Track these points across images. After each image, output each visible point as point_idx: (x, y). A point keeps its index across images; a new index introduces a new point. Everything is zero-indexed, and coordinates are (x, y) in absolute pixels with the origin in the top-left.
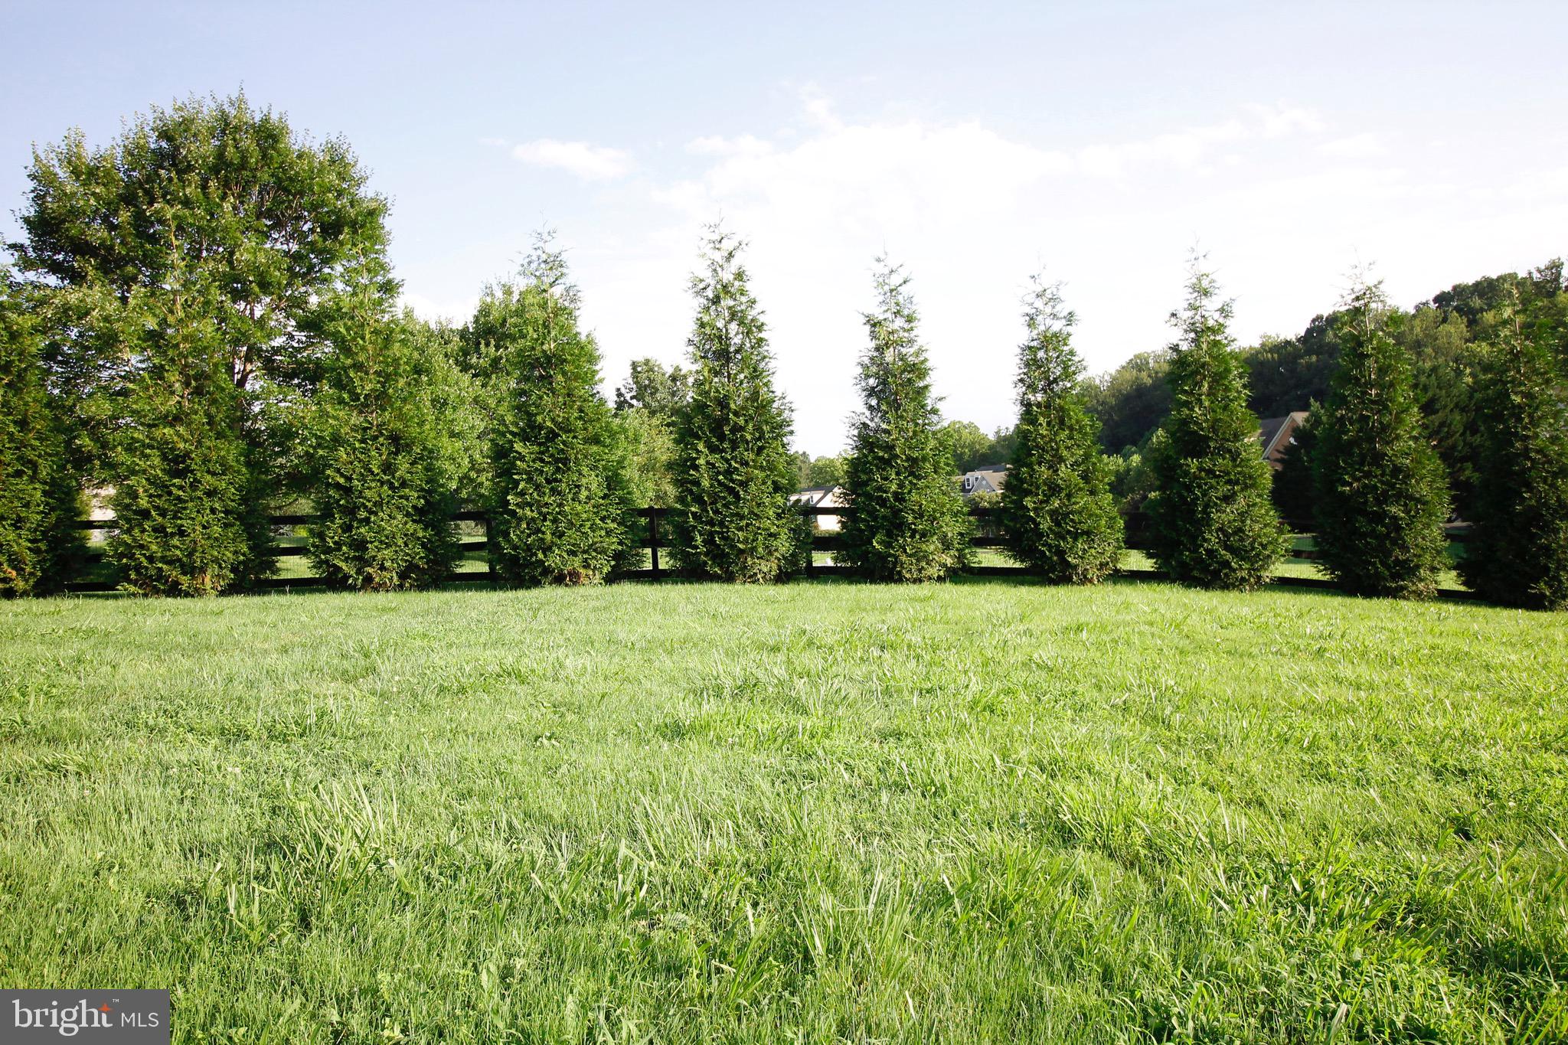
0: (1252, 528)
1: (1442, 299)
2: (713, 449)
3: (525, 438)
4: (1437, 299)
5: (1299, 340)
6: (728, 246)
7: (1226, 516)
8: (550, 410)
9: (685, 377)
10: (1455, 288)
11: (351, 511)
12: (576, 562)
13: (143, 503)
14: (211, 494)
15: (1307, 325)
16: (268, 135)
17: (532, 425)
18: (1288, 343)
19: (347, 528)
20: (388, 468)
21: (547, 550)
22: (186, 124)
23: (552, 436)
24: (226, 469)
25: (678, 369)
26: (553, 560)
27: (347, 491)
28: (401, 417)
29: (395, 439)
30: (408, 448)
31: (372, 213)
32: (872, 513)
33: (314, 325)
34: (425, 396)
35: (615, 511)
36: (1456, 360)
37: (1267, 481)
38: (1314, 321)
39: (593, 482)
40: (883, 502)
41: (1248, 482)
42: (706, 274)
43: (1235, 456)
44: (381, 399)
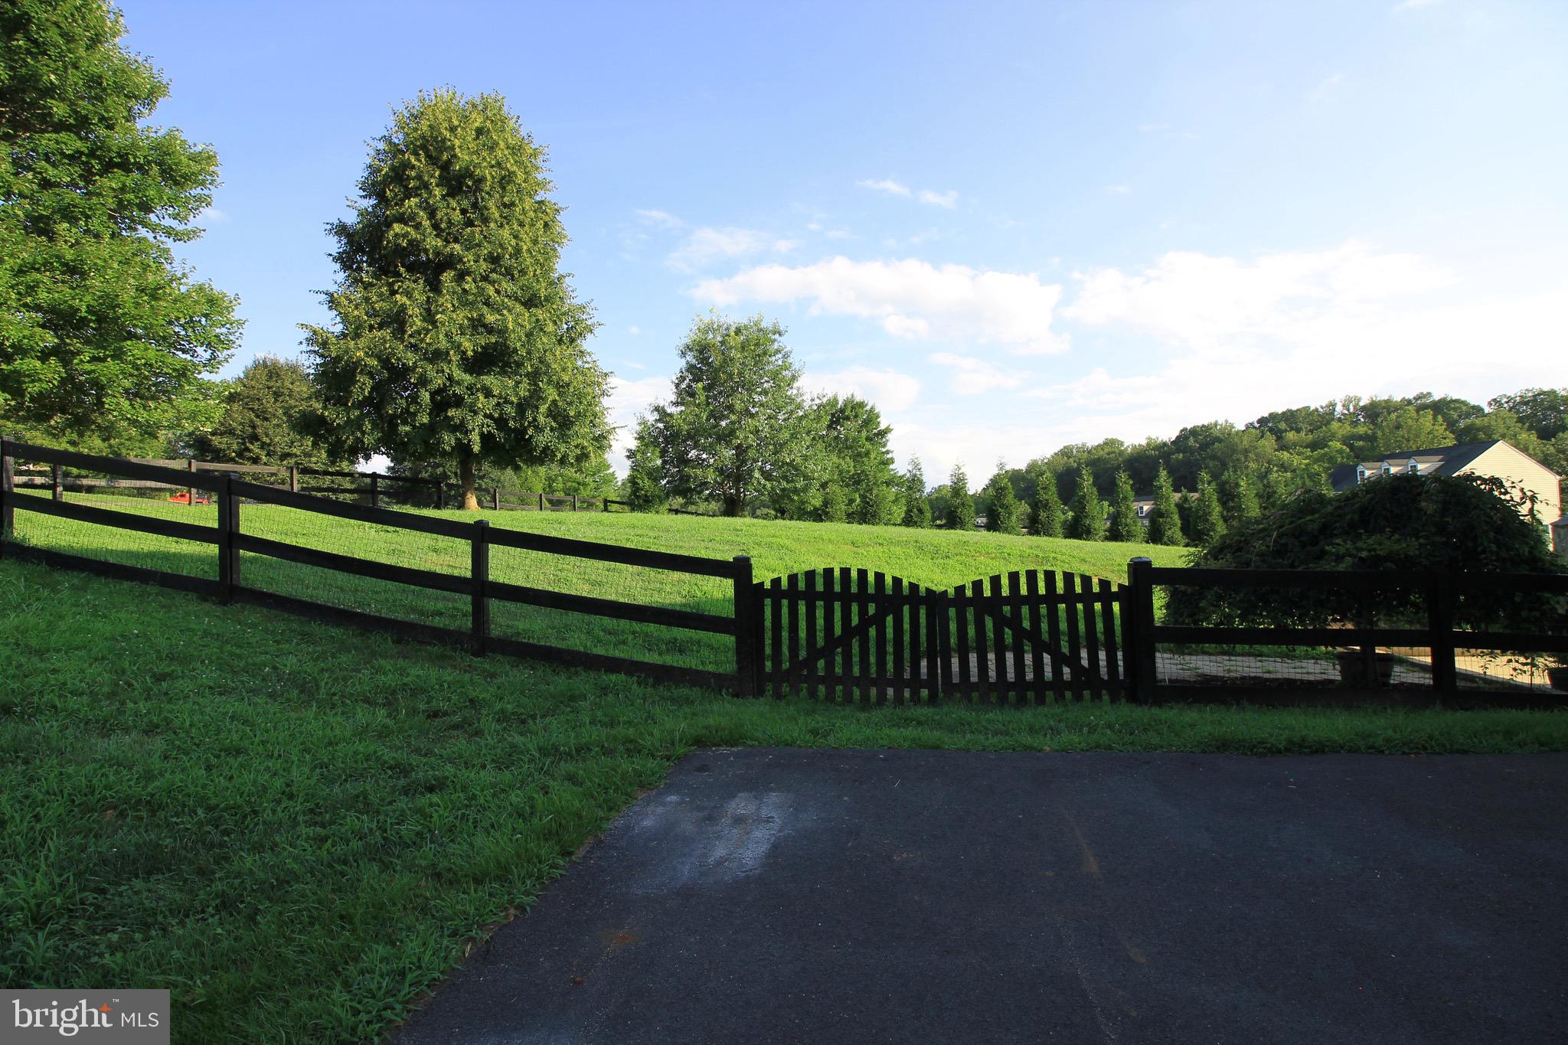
0: (1175, 536)
1: (1262, 421)
4: (1259, 421)
5: (1172, 442)
7: (1169, 533)
10: (1271, 415)
15: (1177, 433)
18: (1165, 444)
36: (1269, 462)
37: (1179, 525)
38: (1181, 431)
41: (1175, 525)
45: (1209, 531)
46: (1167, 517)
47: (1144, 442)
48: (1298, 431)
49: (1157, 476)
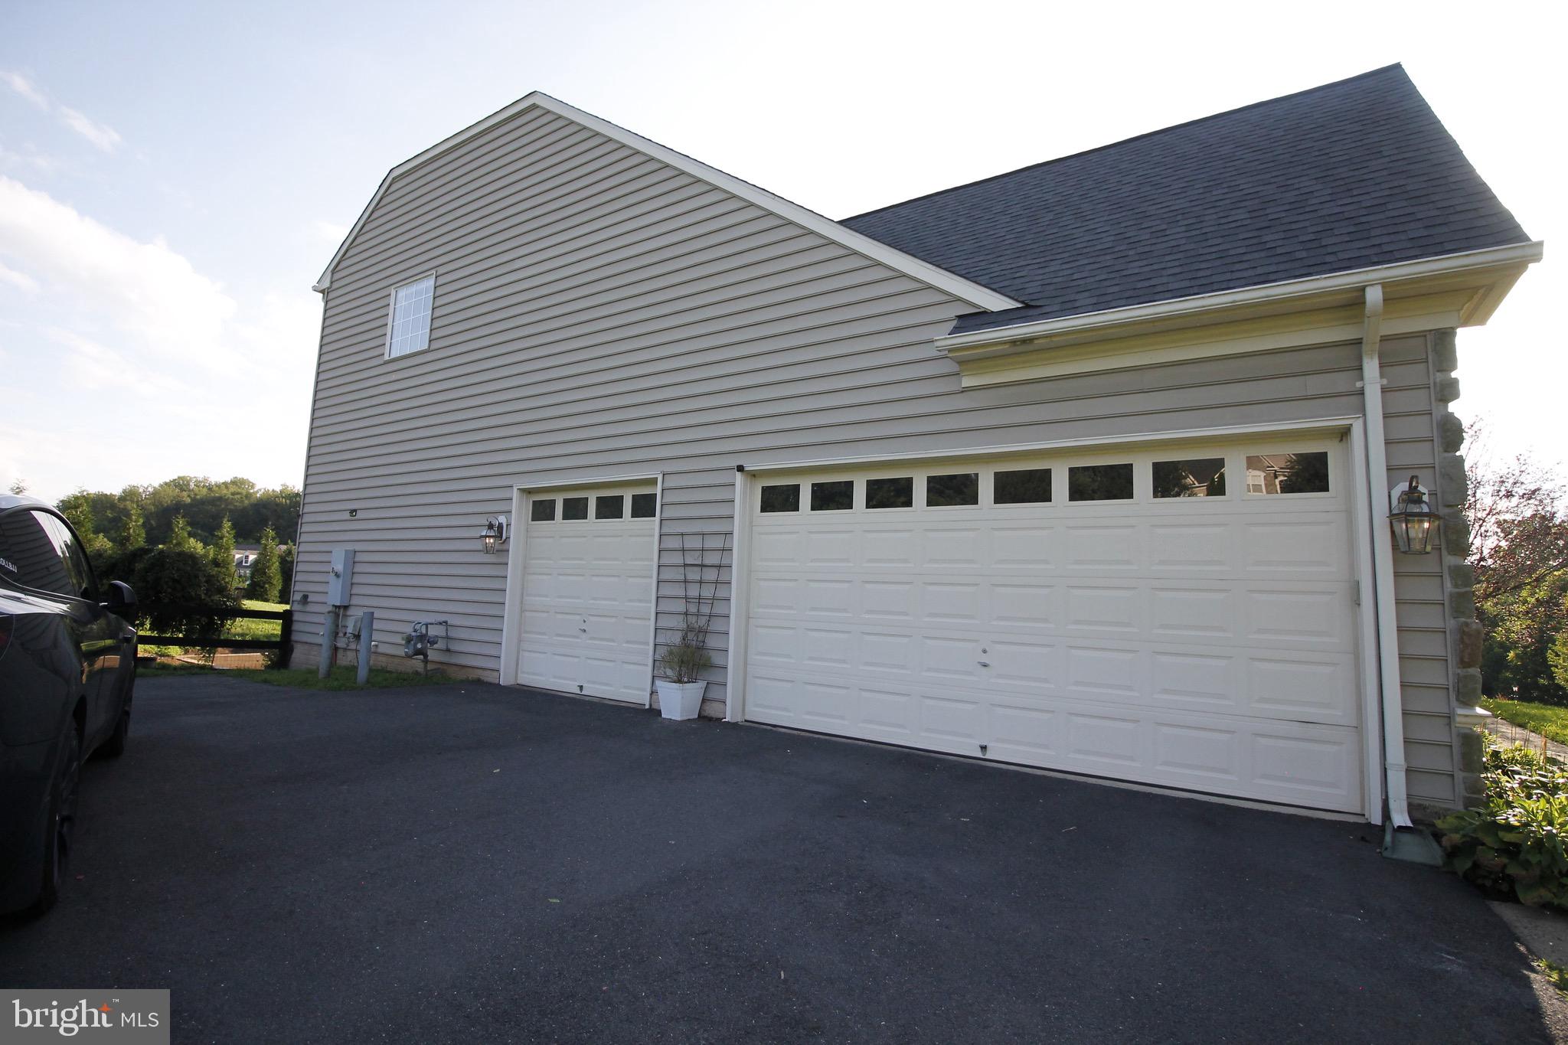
45: (264, 583)
46: (223, 567)
47: (278, 489)
49: (220, 527)
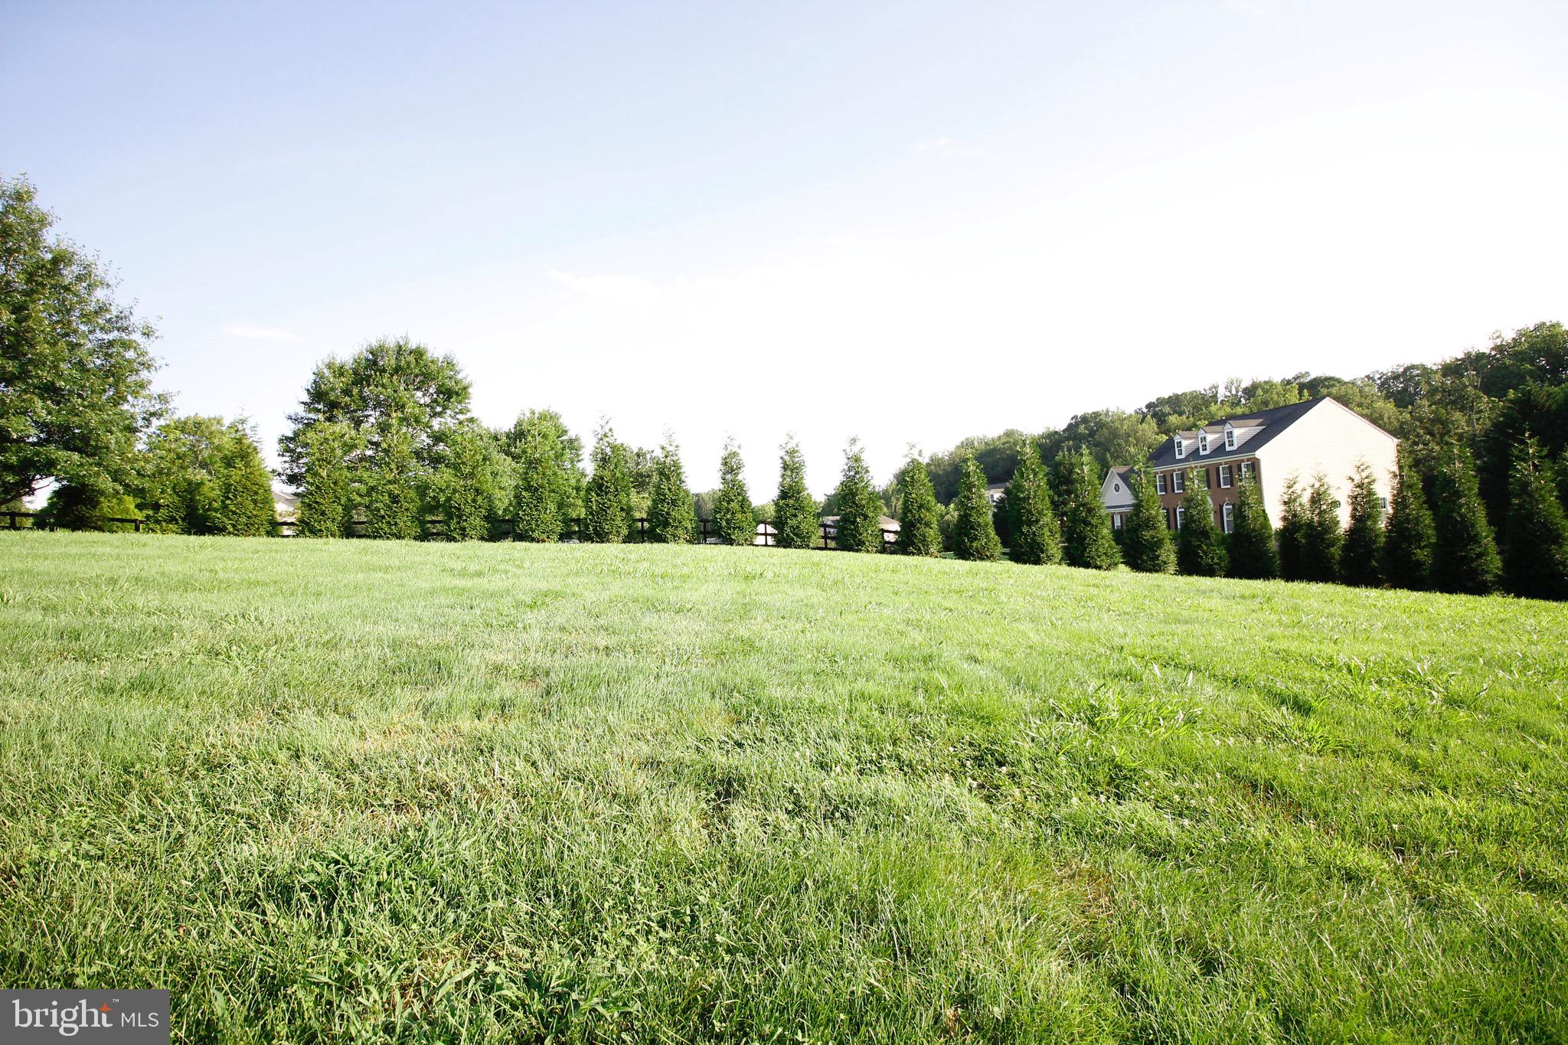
2: (598, 495)
3: (526, 490)
4: (1147, 406)
6: (607, 418)
8: (536, 479)
9: (645, 454)
11: (460, 517)
12: (544, 536)
13: (382, 512)
14: (407, 510)
16: (419, 354)
17: (529, 486)
19: (458, 523)
20: (474, 501)
21: (533, 531)
22: (381, 348)
23: (536, 490)
24: (413, 501)
25: (641, 449)
26: (536, 535)
27: (459, 509)
28: (479, 482)
29: (477, 490)
30: (482, 494)
31: (465, 388)
32: (658, 519)
33: (438, 438)
34: (488, 470)
35: (560, 518)
38: (1074, 419)
39: (552, 507)
40: (662, 515)
42: (599, 429)
43: (797, 499)
44: (472, 475)
48: (1181, 414)
